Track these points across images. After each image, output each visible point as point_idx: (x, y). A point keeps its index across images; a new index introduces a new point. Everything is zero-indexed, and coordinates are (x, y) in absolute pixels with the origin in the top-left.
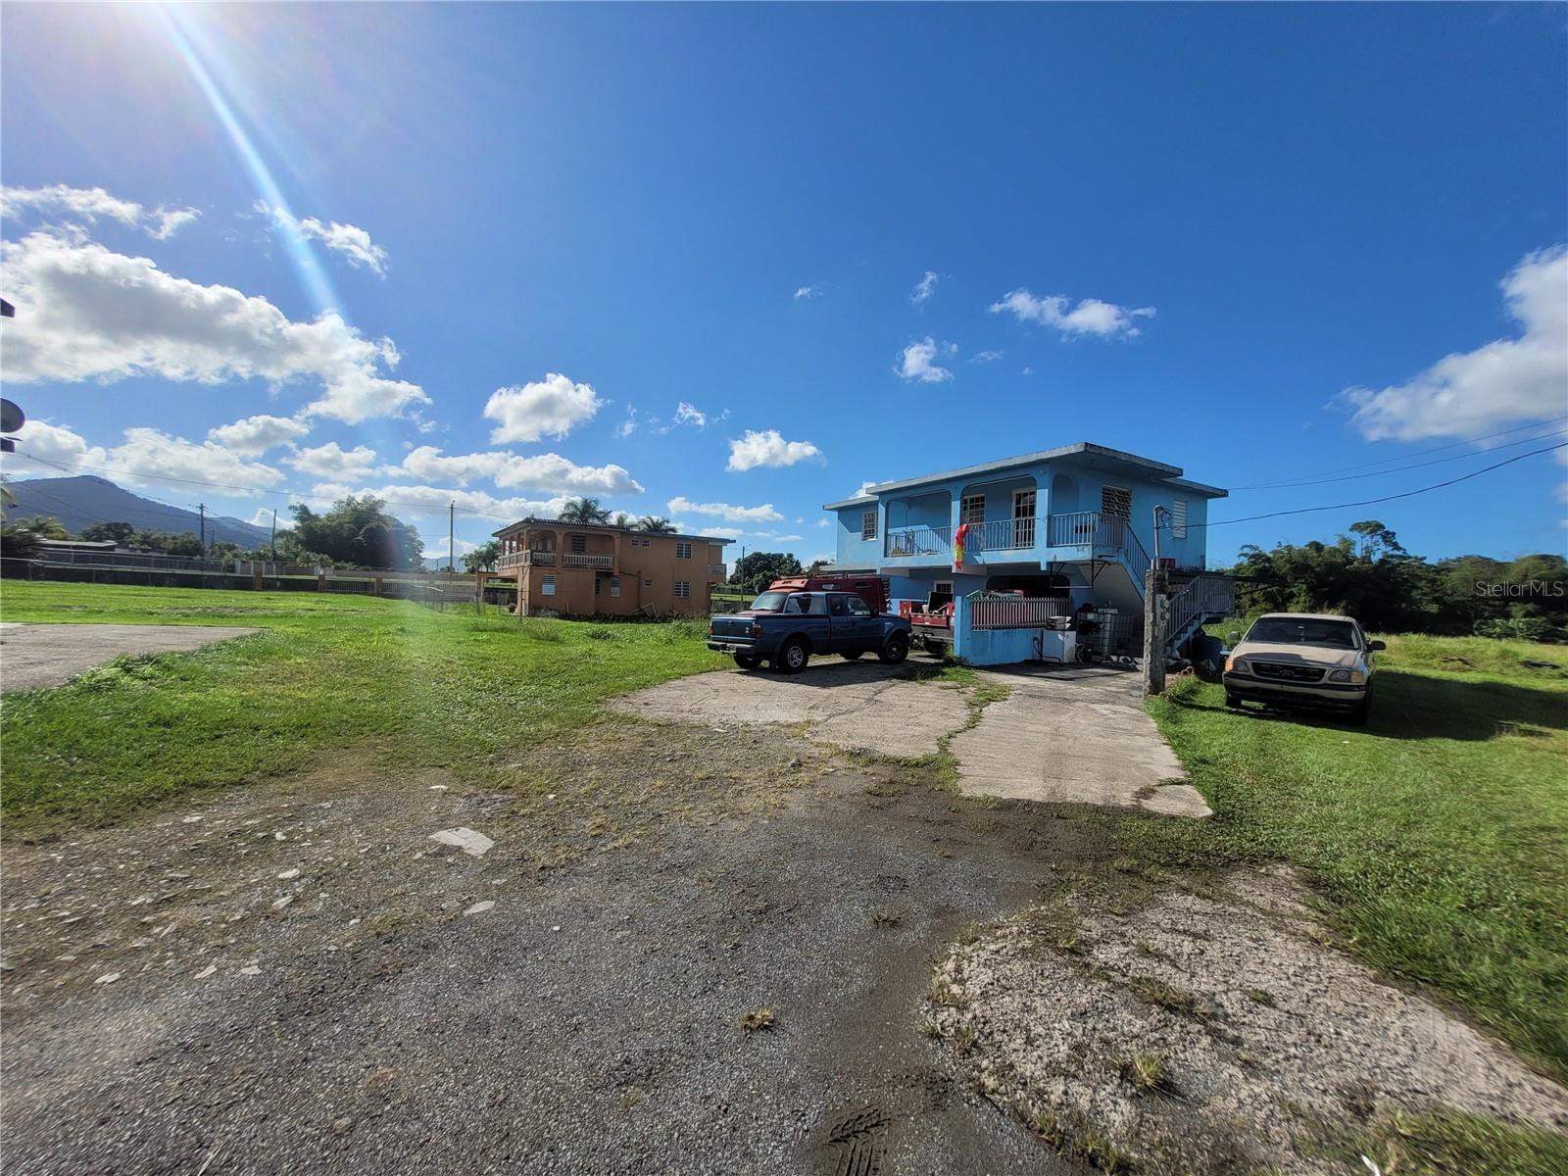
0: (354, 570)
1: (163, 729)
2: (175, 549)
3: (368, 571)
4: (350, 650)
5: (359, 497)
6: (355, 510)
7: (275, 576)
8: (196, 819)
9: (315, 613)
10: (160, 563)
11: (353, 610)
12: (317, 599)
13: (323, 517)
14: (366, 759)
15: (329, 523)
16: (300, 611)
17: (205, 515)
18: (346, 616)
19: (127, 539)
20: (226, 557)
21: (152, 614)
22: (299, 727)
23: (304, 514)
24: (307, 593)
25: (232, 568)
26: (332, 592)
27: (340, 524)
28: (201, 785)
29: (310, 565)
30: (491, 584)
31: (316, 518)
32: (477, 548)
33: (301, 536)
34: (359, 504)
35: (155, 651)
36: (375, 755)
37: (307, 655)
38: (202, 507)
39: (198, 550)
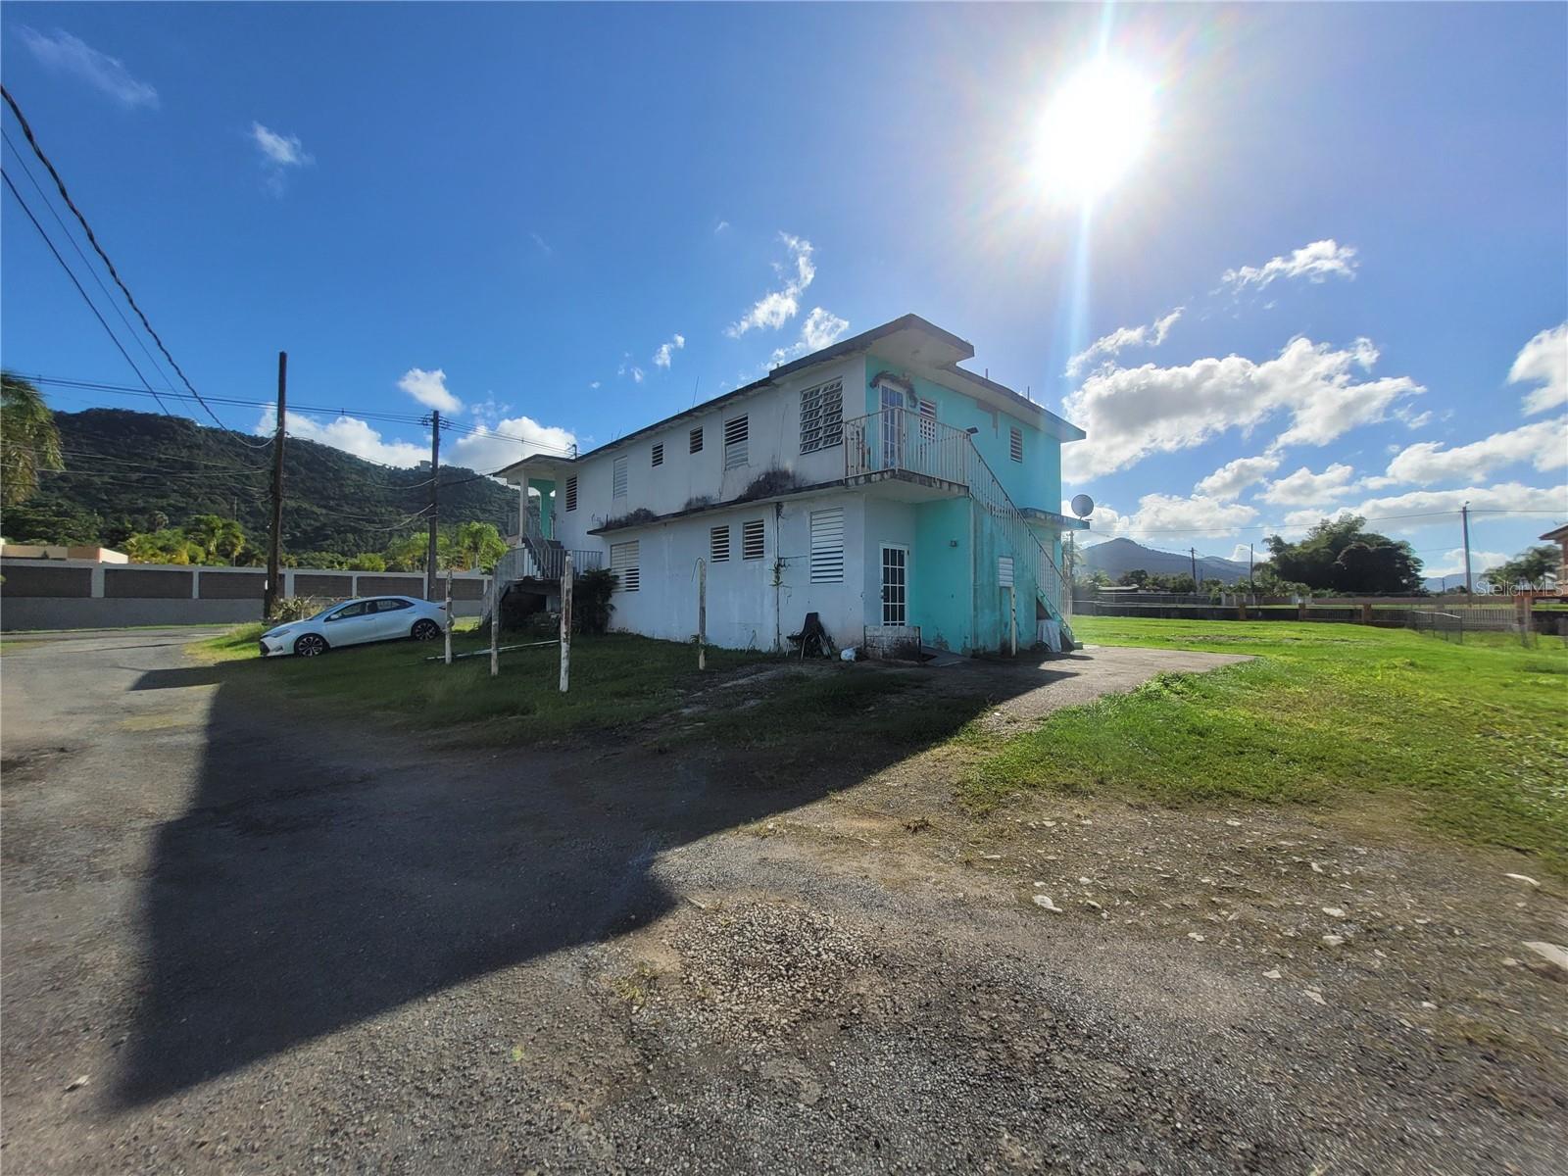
0: (1335, 597)
1: (1198, 737)
2: (1175, 587)
3: (1350, 596)
4: (1351, 682)
5: (1334, 519)
6: (1330, 533)
7: (1256, 607)
8: (1237, 824)
9: (1303, 642)
10: (1165, 600)
11: (1343, 640)
12: (1299, 628)
13: (1297, 545)
14: (1400, 812)
15: (1305, 551)
16: (1286, 640)
17: (1196, 557)
18: (1335, 646)
19: (1144, 582)
20: (1213, 592)
21: (1169, 640)
22: (1315, 759)
23: (1278, 545)
24: (1288, 622)
25: (1218, 601)
26: (1314, 621)
27: (1316, 550)
28: (1236, 794)
29: (1287, 594)
30: (1542, 606)
31: (1291, 546)
32: (1510, 559)
33: (1276, 567)
34: (1334, 526)
35: (1182, 671)
36: (1410, 809)
37: (1305, 685)
38: (1192, 551)
39: (1189, 587)
